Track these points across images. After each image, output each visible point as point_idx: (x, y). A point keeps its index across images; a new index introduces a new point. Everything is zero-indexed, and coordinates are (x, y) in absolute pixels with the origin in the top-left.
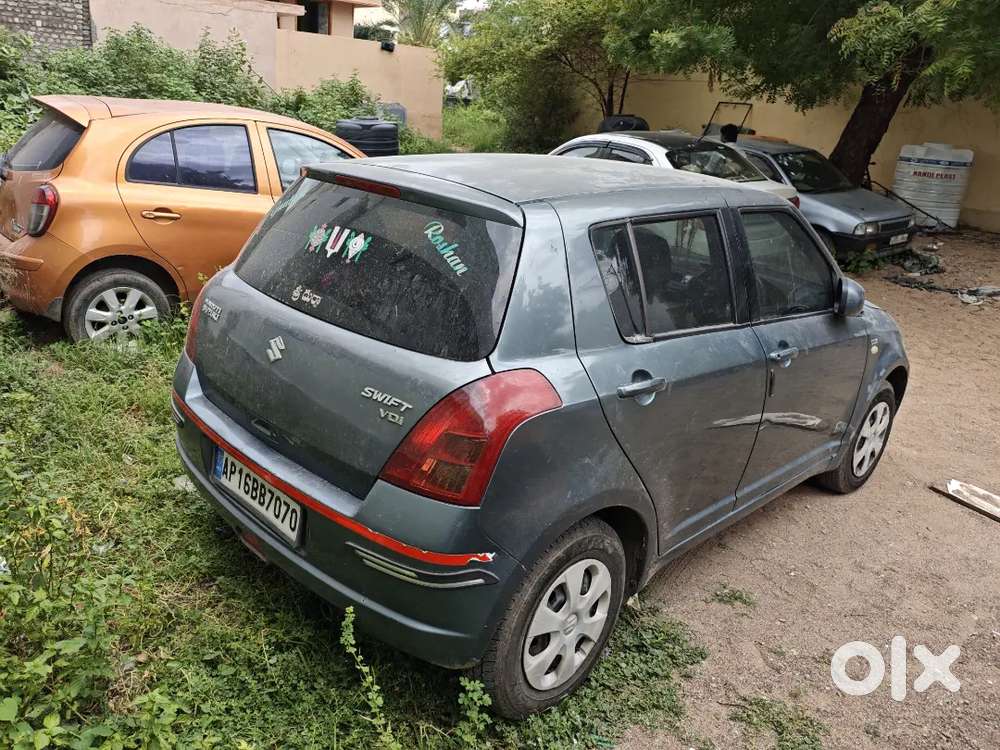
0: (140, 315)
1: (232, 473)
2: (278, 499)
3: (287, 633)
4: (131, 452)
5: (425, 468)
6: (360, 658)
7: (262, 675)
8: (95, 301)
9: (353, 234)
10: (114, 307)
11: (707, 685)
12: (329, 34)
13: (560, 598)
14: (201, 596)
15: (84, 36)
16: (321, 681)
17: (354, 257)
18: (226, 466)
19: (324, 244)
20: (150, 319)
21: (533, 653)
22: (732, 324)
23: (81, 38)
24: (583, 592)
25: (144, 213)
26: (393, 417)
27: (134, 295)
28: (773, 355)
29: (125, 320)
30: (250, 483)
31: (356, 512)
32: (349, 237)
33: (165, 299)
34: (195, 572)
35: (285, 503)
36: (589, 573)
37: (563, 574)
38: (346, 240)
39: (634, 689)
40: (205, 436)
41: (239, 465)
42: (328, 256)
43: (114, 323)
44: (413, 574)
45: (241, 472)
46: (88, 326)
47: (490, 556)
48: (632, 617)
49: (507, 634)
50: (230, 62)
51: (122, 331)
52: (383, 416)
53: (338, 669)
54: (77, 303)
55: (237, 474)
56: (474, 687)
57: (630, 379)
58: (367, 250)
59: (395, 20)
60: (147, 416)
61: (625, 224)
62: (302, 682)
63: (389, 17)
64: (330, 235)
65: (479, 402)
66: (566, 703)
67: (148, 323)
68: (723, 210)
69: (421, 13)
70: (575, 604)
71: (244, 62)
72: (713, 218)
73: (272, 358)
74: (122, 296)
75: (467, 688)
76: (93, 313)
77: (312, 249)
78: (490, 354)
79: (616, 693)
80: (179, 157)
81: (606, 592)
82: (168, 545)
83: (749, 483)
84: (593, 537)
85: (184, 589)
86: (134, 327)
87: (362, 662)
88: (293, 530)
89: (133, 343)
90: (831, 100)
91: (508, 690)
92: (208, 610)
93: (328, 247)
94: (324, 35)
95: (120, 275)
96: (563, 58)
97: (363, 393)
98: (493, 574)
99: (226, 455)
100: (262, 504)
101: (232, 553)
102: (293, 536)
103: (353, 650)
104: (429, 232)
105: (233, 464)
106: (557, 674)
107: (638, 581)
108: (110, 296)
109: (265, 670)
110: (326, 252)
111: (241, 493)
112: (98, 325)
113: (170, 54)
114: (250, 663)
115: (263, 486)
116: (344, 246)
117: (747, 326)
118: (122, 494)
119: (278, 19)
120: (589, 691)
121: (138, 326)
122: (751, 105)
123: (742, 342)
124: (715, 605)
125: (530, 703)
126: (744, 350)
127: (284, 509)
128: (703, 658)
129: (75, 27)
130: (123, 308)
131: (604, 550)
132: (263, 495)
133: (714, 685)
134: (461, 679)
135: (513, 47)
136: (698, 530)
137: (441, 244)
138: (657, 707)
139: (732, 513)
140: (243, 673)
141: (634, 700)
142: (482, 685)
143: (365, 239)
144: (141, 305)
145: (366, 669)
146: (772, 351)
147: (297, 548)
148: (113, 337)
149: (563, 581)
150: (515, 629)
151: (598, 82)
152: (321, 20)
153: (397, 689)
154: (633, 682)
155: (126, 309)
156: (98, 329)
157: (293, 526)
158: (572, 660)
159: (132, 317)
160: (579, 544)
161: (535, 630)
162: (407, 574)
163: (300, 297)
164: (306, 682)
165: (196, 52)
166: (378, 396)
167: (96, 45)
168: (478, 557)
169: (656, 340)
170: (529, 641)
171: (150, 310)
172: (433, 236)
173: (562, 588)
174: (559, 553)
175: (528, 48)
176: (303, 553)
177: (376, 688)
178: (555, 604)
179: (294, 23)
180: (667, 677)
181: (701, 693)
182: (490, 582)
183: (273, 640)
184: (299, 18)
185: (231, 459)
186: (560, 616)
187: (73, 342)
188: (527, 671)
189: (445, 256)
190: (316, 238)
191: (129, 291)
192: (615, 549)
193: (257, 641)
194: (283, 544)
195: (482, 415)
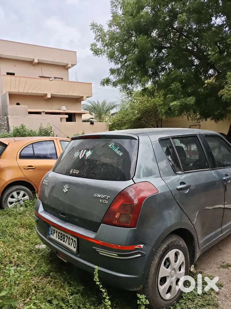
0: (24, 199)
1: (54, 233)
2: (69, 238)
3: (75, 288)
4: (22, 238)
5: (116, 216)
6: (101, 286)
7: (67, 304)
8: (11, 195)
9: (87, 151)
10: (16, 197)
11: (225, 296)
12: (75, 122)
13: (168, 263)
14: (45, 280)
15: (7, 130)
16: (88, 304)
17: (88, 157)
18: (52, 231)
19: (79, 156)
20: (27, 200)
21: (161, 285)
22: (209, 169)
23: (6, 130)
24: (176, 262)
25: (25, 168)
26: (104, 201)
27: (22, 193)
28: (224, 178)
29: (19, 201)
30: (60, 235)
31: (95, 236)
32: (86, 152)
33: (31, 193)
34: (43, 273)
35: (72, 239)
36: (176, 255)
37: (167, 254)
38: (85, 153)
39: (199, 299)
40: (45, 222)
41: (56, 230)
42: (80, 159)
43: (16, 202)
44: (116, 255)
45: (57, 232)
46: (8, 204)
47: (142, 246)
48: (194, 275)
49: (151, 276)
50: (48, 131)
51: (18, 204)
52: (101, 202)
53: (93, 299)
54: (5, 197)
55: (56, 233)
56: (142, 297)
57: (179, 184)
58: (92, 154)
59: (93, 117)
60: (26, 228)
61: (169, 138)
62: (81, 304)
63: (92, 117)
64: (80, 153)
65: (131, 194)
66: (176, 305)
67: (26, 201)
68: (199, 134)
69: (100, 114)
70: (173, 266)
71: (52, 131)
72: (196, 137)
73: (65, 191)
74: (18, 194)
75: (140, 297)
76: (10, 199)
77: (75, 158)
78: (133, 177)
79: (193, 301)
80: (35, 152)
81: (183, 262)
82: (34, 265)
83: (225, 224)
84: (176, 240)
85: (40, 279)
86: (22, 203)
87: (102, 287)
88: (75, 248)
89: (22, 208)
90: (224, 119)
91: (154, 298)
92: (48, 284)
93: (80, 156)
94: (74, 122)
95: (17, 187)
96: (142, 120)
97: (94, 196)
98: (144, 253)
99: (52, 227)
100: (64, 241)
101: (55, 266)
102: (75, 250)
103: (98, 283)
104: (110, 146)
105: (54, 230)
106: (171, 293)
107: (194, 259)
108: (15, 194)
109: (68, 302)
110: (80, 157)
111: (57, 239)
112: (11, 203)
113: (31, 131)
114: (63, 300)
115: (64, 235)
116: (85, 155)
117: (214, 169)
118: (19, 251)
119: (61, 120)
120: (183, 301)
121: (23, 202)
122: (200, 125)
123: (213, 175)
124: (222, 269)
125: (163, 305)
126: (214, 176)
127: (71, 241)
128: (222, 287)
129: (5, 128)
130: (19, 197)
131: (180, 246)
132: (64, 238)
133: (228, 296)
134: (137, 294)
135: (127, 118)
136: (211, 241)
137: (114, 148)
138: (209, 305)
139: (221, 235)
140: (61, 303)
141: (200, 303)
142: (145, 296)
143: (91, 152)
144: (24, 196)
145: (103, 290)
146: (224, 177)
147: (76, 254)
148: (16, 207)
149: (168, 256)
150: (154, 273)
151: (153, 125)
152: (73, 119)
153: (115, 305)
154: (198, 297)
155: (20, 197)
156: (11, 204)
157: (75, 246)
158: (175, 288)
159: (22, 200)
160: (172, 243)
161: (161, 275)
162: (114, 255)
163: (73, 172)
164: (83, 305)
165: (38, 130)
166: (99, 196)
167: (10, 132)
168: (138, 246)
169: (185, 173)
170: (159, 279)
171: (27, 197)
172: (111, 146)
173: (168, 259)
174: (165, 246)
175: (132, 118)
176: (79, 256)
177: (108, 297)
178: (166, 266)
179: (65, 120)
180: (210, 294)
181: (224, 299)
182: (143, 255)
183: (70, 291)
184: (67, 119)
185: (54, 228)
186: (169, 270)
187: (3, 208)
188: (160, 291)
189: (116, 151)
190: (76, 155)
191: (20, 192)
192: (184, 245)
193: (65, 292)
194: (72, 254)
195: (133, 198)
